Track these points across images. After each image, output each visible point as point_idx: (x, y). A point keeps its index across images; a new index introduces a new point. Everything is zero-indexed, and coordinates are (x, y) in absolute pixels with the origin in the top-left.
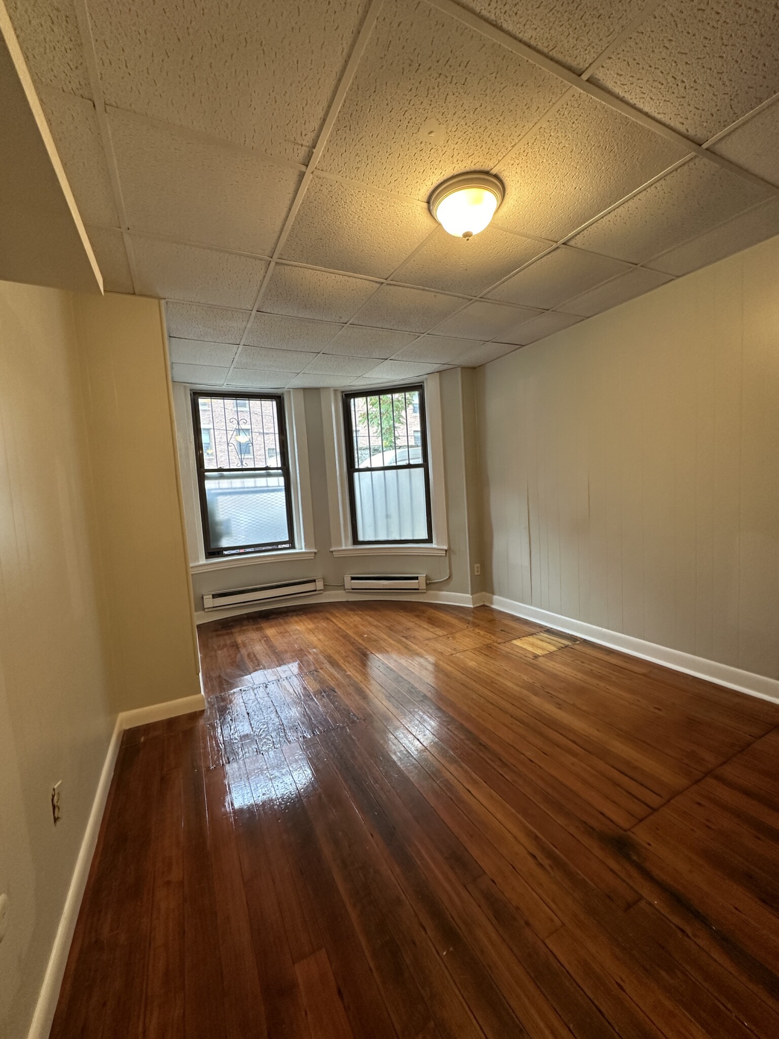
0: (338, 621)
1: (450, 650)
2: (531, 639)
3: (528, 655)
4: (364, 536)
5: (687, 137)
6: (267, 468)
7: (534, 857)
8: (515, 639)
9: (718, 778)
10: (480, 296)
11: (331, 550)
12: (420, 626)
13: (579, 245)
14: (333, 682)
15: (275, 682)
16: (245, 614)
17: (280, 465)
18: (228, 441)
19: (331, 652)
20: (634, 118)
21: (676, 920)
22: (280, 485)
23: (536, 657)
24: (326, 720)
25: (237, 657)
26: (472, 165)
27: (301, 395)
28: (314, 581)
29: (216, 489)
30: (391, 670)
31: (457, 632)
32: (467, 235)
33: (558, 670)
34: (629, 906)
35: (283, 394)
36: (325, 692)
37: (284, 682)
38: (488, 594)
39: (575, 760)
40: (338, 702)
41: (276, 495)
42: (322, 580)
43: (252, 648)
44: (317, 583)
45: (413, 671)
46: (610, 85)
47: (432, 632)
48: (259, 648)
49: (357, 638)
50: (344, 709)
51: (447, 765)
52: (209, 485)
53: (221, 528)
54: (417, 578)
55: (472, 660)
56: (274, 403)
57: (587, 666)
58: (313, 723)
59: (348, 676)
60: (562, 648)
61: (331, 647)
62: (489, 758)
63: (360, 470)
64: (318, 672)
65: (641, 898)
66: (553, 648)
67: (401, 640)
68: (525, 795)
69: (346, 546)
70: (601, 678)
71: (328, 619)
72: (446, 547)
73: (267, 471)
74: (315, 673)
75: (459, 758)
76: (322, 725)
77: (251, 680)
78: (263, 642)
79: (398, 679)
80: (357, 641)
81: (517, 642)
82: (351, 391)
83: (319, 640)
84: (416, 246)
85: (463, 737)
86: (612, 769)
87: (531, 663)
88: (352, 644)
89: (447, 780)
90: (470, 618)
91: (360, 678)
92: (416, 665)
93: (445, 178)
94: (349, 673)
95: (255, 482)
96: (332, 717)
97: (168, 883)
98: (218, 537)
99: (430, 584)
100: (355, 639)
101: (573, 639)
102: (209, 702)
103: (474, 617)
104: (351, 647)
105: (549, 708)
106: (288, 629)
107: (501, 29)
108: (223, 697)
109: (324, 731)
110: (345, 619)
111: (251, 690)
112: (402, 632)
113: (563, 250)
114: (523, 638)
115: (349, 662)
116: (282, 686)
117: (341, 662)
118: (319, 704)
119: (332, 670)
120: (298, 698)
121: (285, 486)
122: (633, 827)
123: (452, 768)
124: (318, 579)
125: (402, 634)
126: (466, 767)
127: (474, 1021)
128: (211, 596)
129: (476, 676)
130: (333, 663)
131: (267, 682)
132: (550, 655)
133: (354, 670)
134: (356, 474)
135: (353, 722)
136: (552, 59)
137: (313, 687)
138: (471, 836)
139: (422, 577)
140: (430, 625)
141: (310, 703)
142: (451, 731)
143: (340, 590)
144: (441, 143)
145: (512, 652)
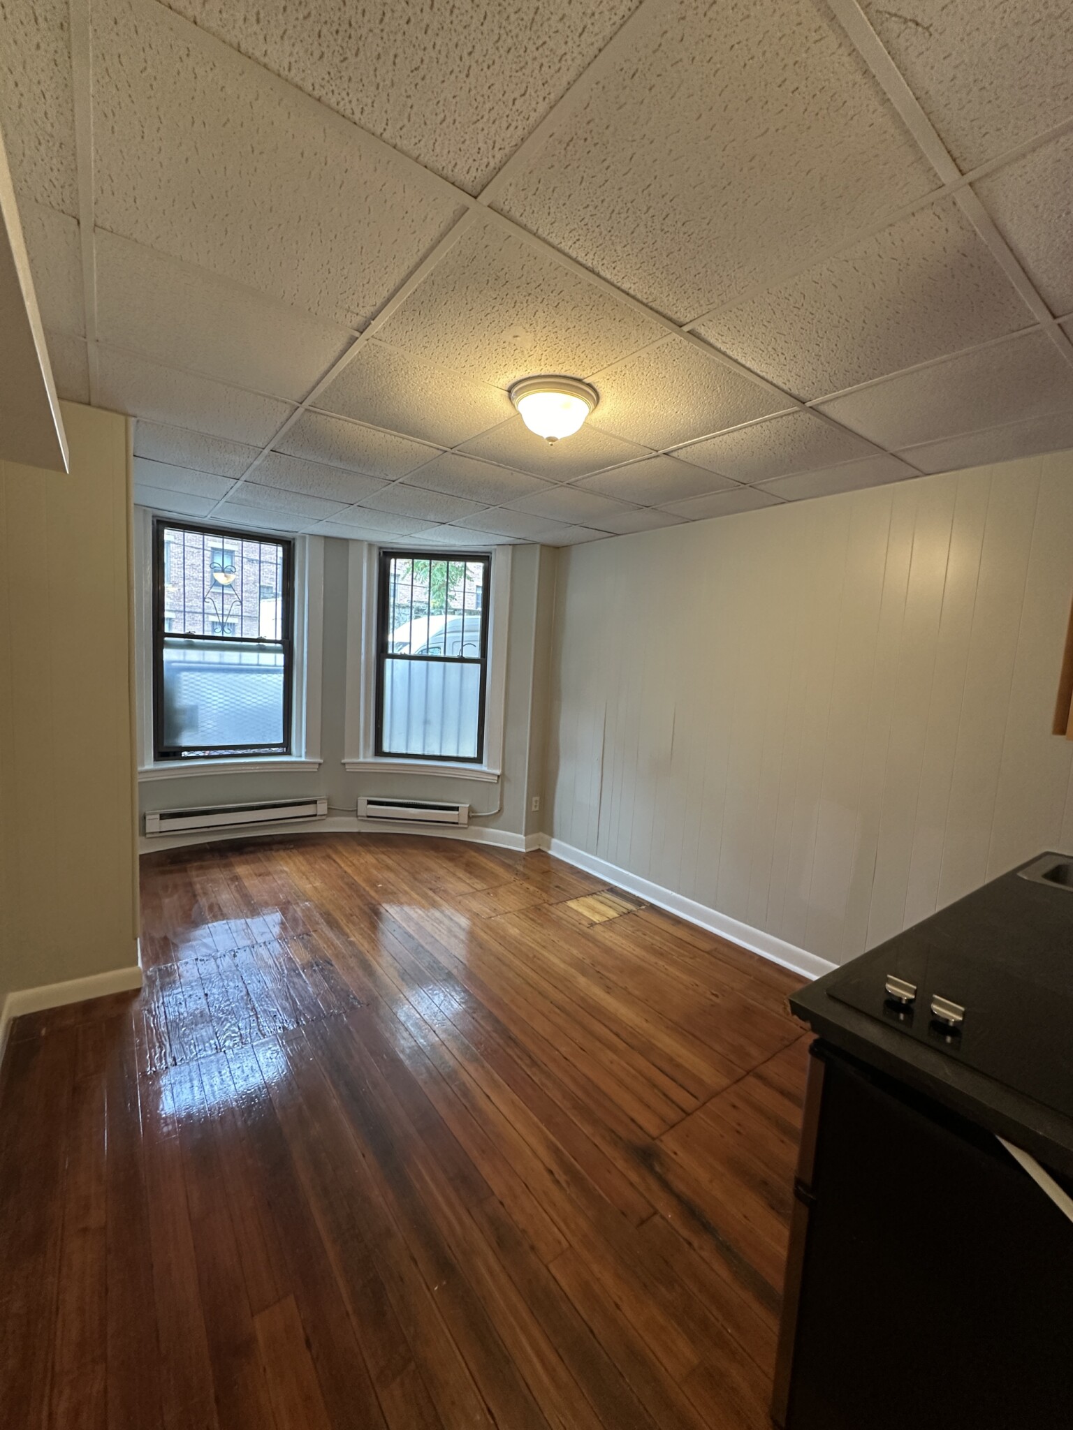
0: (344, 862)
1: (489, 911)
2: (590, 901)
3: (583, 922)
4: (390, 748)
5: (791, 395)
6: (260, 640)
7: (551, 1172)
8: (571, 899)
9: (760, 1077)
10: (567, 482)
11: (343, 761)
12: (454, 874)
13: (682, 457)
14: (330, 952)
15: (248, 949)
16: (208, 843)
17: (279, 638)
18: (205, 594)
19: (330, 907)
20: (736, 369)
21: (685, 1233)
22: (277, 664)
23: (592, 924)
24: (316, 1005)
25: (194, 910)
26: (563, 371)
27: (320, 545)
28: (315, 802)
29: (180, 662)
30: (410, 936)
31: (501, 885)
32: (551, 439)
33: (614, 943)
34: (642, 1222)
35: (294, 539)
36: (317, 966)
37: (260, 949)
38: (547, 837)
39: (615, 1057)
40: (335, 980)
41: (269, 679)
42: (326, 801)
43: (215, 897)
44: (318, 805)
45: (438, 938)
46: (712, 341)
47: (468, 884)
48: (226, 896)
49: (367, 888)
50: (342, 990)
51: (466, 1064)
52: (169, 655)
53: (181, 719)
54: (456, 809)
55: (514, 926)
56: (280, 549)
57: (648, 939)
58: (298, 1009)
59: (351, 943)
60: (624, 913)
61: (330, 900)
62: (518, 1057)
63: (394, 657)
64: (310, 936)
65: (656, 1213)
66: (612, 914)
67: (427, 894)
68: (552, 1100)
69: (364, 757)
70: (660, 954)
71: (329, 857)
72: (498, 772)
73: (260, 644)
74: (305, 936)
75: (482, 1055)
76: (311, 1012)
77: (212, 945)
78: (233, 887)
79: (418, 949)
80: (368, 892)
81: (572, 904)
82: (392, 549)
83: (315, 888)
84: (492, 426)
85: (489, 1028)
86: (652, 1066)
87: (583, 933)
88: (361, 896)
89: (464, 1084)
90: (521, 868)
91: (366, 945)
92: (443, 931)
93: (530, 375)
94: (352, 939)
95: (240, 657)
96: (324, 1000)
97: (85, 1230)
98: (177, 731)
99: (473, 817)
100: (364, 890)
101: (639, 902)
102: (147, 977)
103: (524, 866)
104: (359, 902)
105: (597, 993)
106: (271, 869)
107: (598, 275)
108: (169, 969)
109: (312, 1020)
110: (354, 859)
111: (212, 959)
112: (430, 883)
113: (665, 458)
114: (582, 898)
115: (354, 923)
116: (257, 955)
117: (343, 922)
118: (309, 985)
119: (331, 934)
120: (279, 973)
121: (285, 666)
122: (662, 1134)
123: (471, 1069)
124: (321, 799)
125: (429, 886)
126: (489, 1067)
127: (460, 1358)
128: (158, 816)
129: (516, 947)
130: (332, 923)
131: (236, 949)
132: (609, 923)
133: (361, 934)
134: (388, 662)
135: (353, 1008)
136: (651, 308)
137: (300, 956)
138: (483, 1151)
139: (464, 806)
140: (468, 875)
141: (296, 980)
142: (476, 1021)
143: (352, 816)
144: (528, 347)
145: (565, 916)
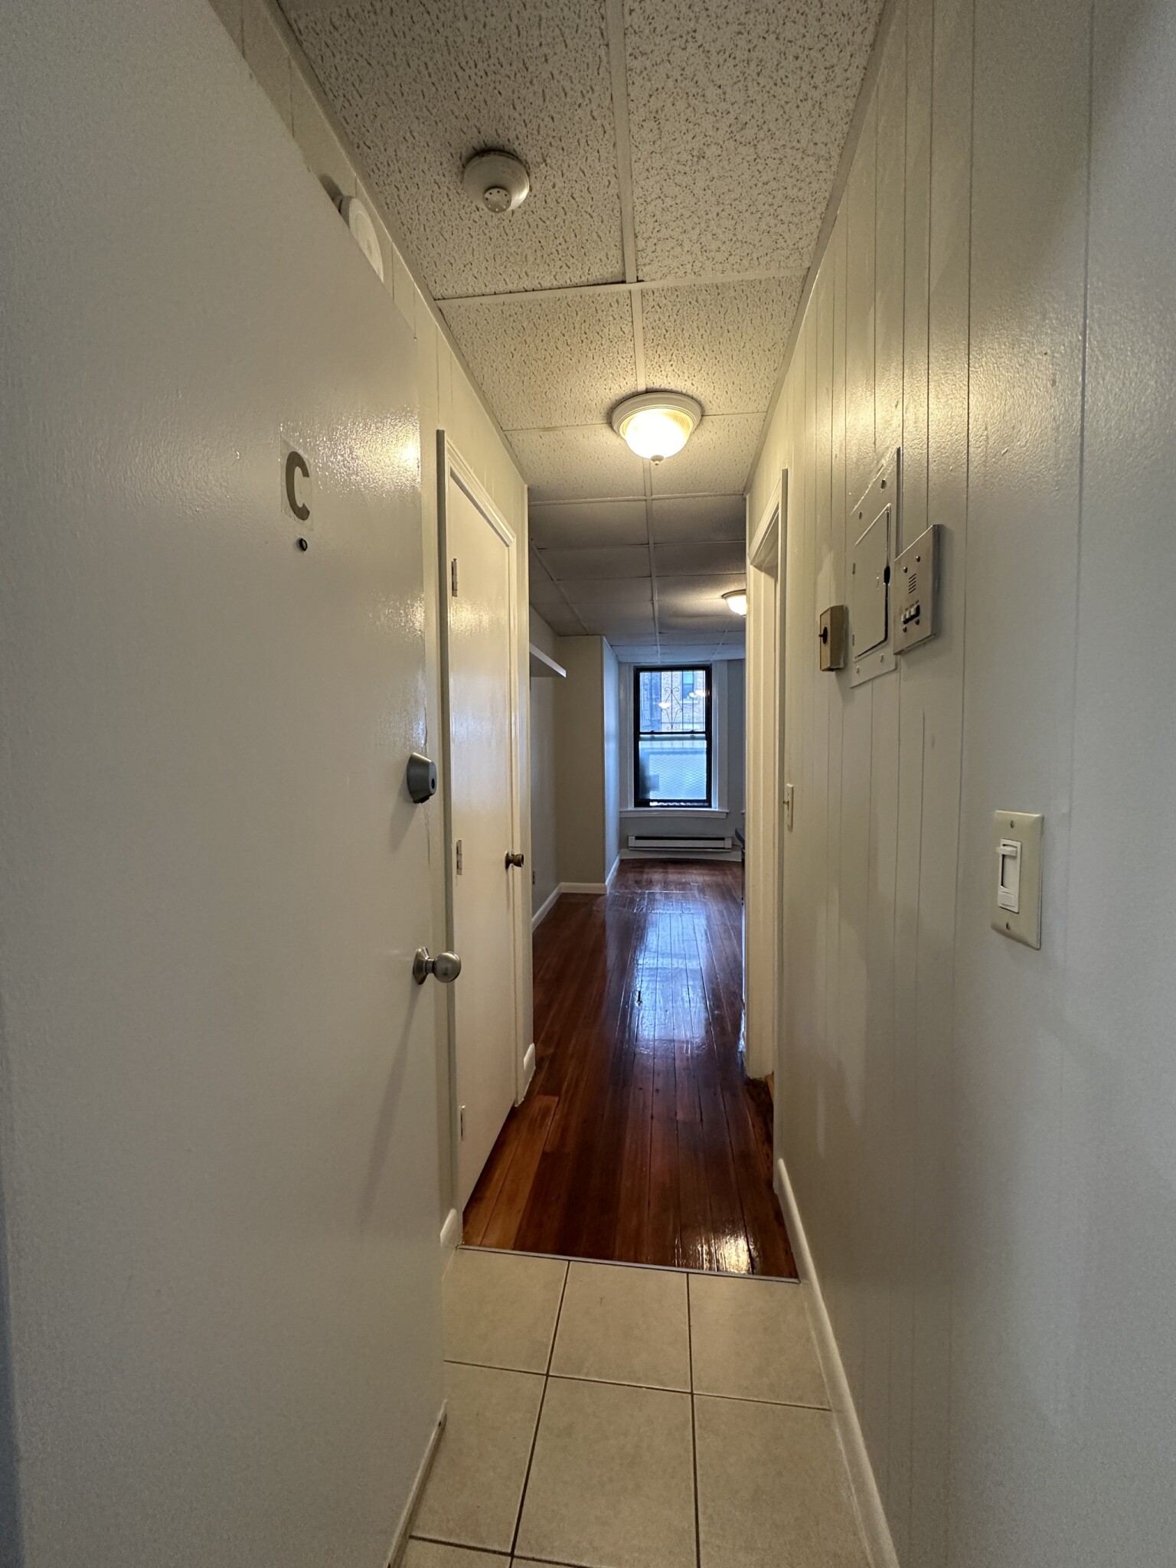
6: (692, 732)
17: (704, 730)
22: (703, 747)
27: (726, 666)
28: (723, 839)
29: (648, 749)
35: (711, 665)
41: (698, 757)
44: (725, 841)
52: (642, 745)
53: (649, 783)
56: (703, 672)
73: (693, 735)
98: (646, 791)
121: (707, 749)
124: (727, 837)
128: (634, 838)
